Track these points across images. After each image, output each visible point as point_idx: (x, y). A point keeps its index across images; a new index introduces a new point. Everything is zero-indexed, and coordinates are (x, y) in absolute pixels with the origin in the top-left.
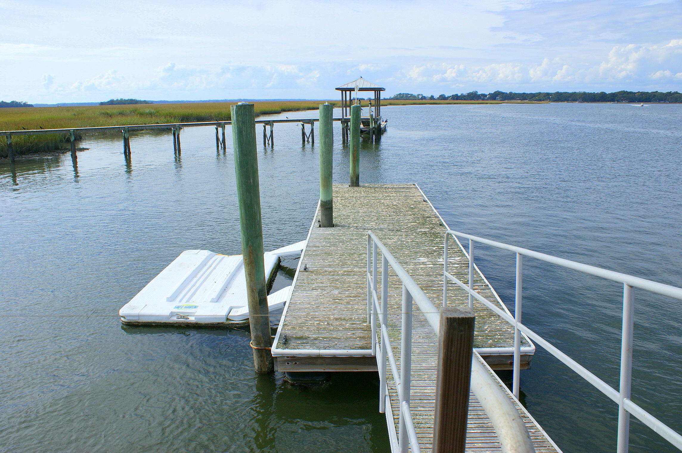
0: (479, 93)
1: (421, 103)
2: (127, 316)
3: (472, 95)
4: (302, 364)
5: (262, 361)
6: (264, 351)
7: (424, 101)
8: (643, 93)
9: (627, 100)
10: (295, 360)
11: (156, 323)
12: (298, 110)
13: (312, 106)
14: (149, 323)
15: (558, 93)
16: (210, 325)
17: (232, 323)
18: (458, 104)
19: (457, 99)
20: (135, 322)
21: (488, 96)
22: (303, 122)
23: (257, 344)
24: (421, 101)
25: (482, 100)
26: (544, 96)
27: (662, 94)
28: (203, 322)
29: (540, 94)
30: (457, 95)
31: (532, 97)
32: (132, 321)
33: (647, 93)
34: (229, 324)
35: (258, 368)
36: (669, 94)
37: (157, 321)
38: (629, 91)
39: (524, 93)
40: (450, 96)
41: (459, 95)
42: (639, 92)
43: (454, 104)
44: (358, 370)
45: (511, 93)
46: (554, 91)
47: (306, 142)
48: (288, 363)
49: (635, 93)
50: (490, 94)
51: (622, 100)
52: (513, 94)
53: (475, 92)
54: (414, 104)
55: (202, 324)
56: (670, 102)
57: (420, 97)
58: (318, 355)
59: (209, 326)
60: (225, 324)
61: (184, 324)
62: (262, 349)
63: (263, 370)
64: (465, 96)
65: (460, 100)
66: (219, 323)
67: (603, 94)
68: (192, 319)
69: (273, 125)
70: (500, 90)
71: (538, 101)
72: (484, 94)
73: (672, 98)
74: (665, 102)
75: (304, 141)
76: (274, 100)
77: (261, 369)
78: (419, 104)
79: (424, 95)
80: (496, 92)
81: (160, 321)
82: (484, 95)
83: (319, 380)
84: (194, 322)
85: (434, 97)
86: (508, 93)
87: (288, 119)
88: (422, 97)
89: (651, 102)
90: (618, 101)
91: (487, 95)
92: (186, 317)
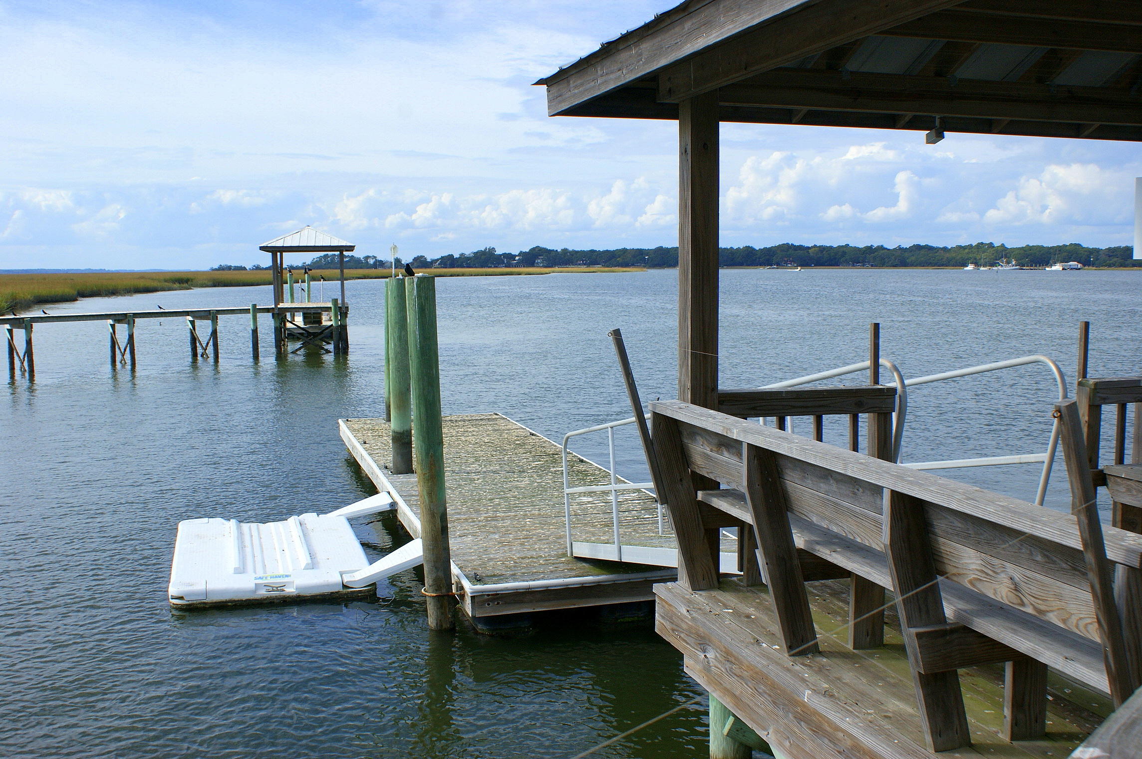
0: (499, 252)
1: (380, 275)
2: (186, 596)
3: (483, 257)
4: (506, 603)
5: (442, 613)
6: (446, 598)
7: (380, 271)
8: (822, 249)
9: (794, 262)
10: (497, 599)
11: (234, 601)
12: (113, 292)
13: (142, 284)
14: (223, 602)
15: (660, 249)
16: (318, 597)
17: (351, 591)
18: (458, 276)
19: (452, 266)
20: (199, 603)
21: (517, 258)
22: (193, 317)
23: (436, 590)
24: (373, 271)
25: (506, 267)
26: (634, 257)
27: (856, 249)
28: (308, 593)
29: (624, 251)
30: (451, 256)
31: (610, 259)
32: (195, 602)
33: (831, 247)
34: (348, 593)
35: (437, 624)
36: (869, 249)
37: (236, 599)
38: (796, 244)
39: (593, 251)
40: (437, 260)
41: (456, 256)
42: (815, 246)
43: (451, 276)
44: (574, 605)
45: (565, 251)
46: (652, 246)
47: (199, 358)
48: (489, 604)
49: (808, 248)
50: (521, 253)
51: (786, 263)
52: (570, 252)
53: (489, 249)
54: (365, 277)
55: (306, 596)
56: (872, 266)
57: (371, 261)
58: (527, 589)
59: (318, 599)
60: (341, 594)
61: (279, 599)
62: (443, 596)
63: (444, 626)
64: (468, 258)
65: (458, 267)
66: (332, 593)
67: (749, 249)
68: (290, 590)
69: (134, 323)
70: (543, 245)
71: (622, 266)
72: (510, 254)
73: (874, 258)
74: (863, 266)
75: (195, 355)
76: (27, 271)
77: (442, 626)
78: (375, 278)
79: (379, 258)
80: (533, 249)
81: (240, 598)
82: (510, 256)
83: (525, 627)
84: (294, 594)
85: (403, 262)
86: (559, 250)
87: (162, 311)
88: (375, 263)
89: (839, 266)
90: (779, 265)
91: (516, 256)
92: (281, 588)
